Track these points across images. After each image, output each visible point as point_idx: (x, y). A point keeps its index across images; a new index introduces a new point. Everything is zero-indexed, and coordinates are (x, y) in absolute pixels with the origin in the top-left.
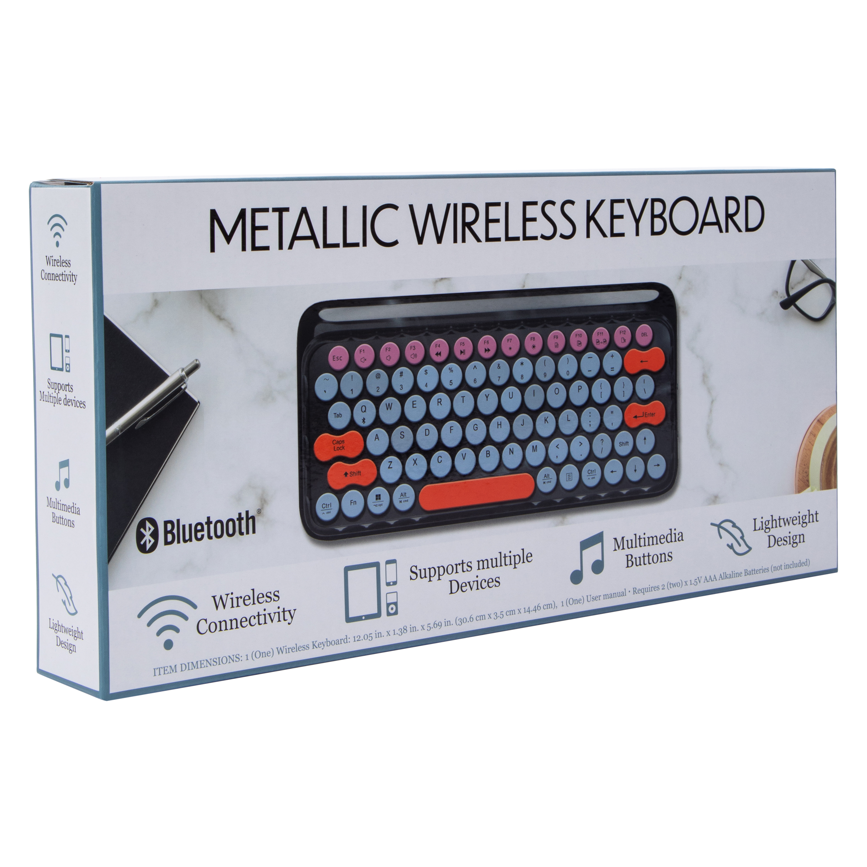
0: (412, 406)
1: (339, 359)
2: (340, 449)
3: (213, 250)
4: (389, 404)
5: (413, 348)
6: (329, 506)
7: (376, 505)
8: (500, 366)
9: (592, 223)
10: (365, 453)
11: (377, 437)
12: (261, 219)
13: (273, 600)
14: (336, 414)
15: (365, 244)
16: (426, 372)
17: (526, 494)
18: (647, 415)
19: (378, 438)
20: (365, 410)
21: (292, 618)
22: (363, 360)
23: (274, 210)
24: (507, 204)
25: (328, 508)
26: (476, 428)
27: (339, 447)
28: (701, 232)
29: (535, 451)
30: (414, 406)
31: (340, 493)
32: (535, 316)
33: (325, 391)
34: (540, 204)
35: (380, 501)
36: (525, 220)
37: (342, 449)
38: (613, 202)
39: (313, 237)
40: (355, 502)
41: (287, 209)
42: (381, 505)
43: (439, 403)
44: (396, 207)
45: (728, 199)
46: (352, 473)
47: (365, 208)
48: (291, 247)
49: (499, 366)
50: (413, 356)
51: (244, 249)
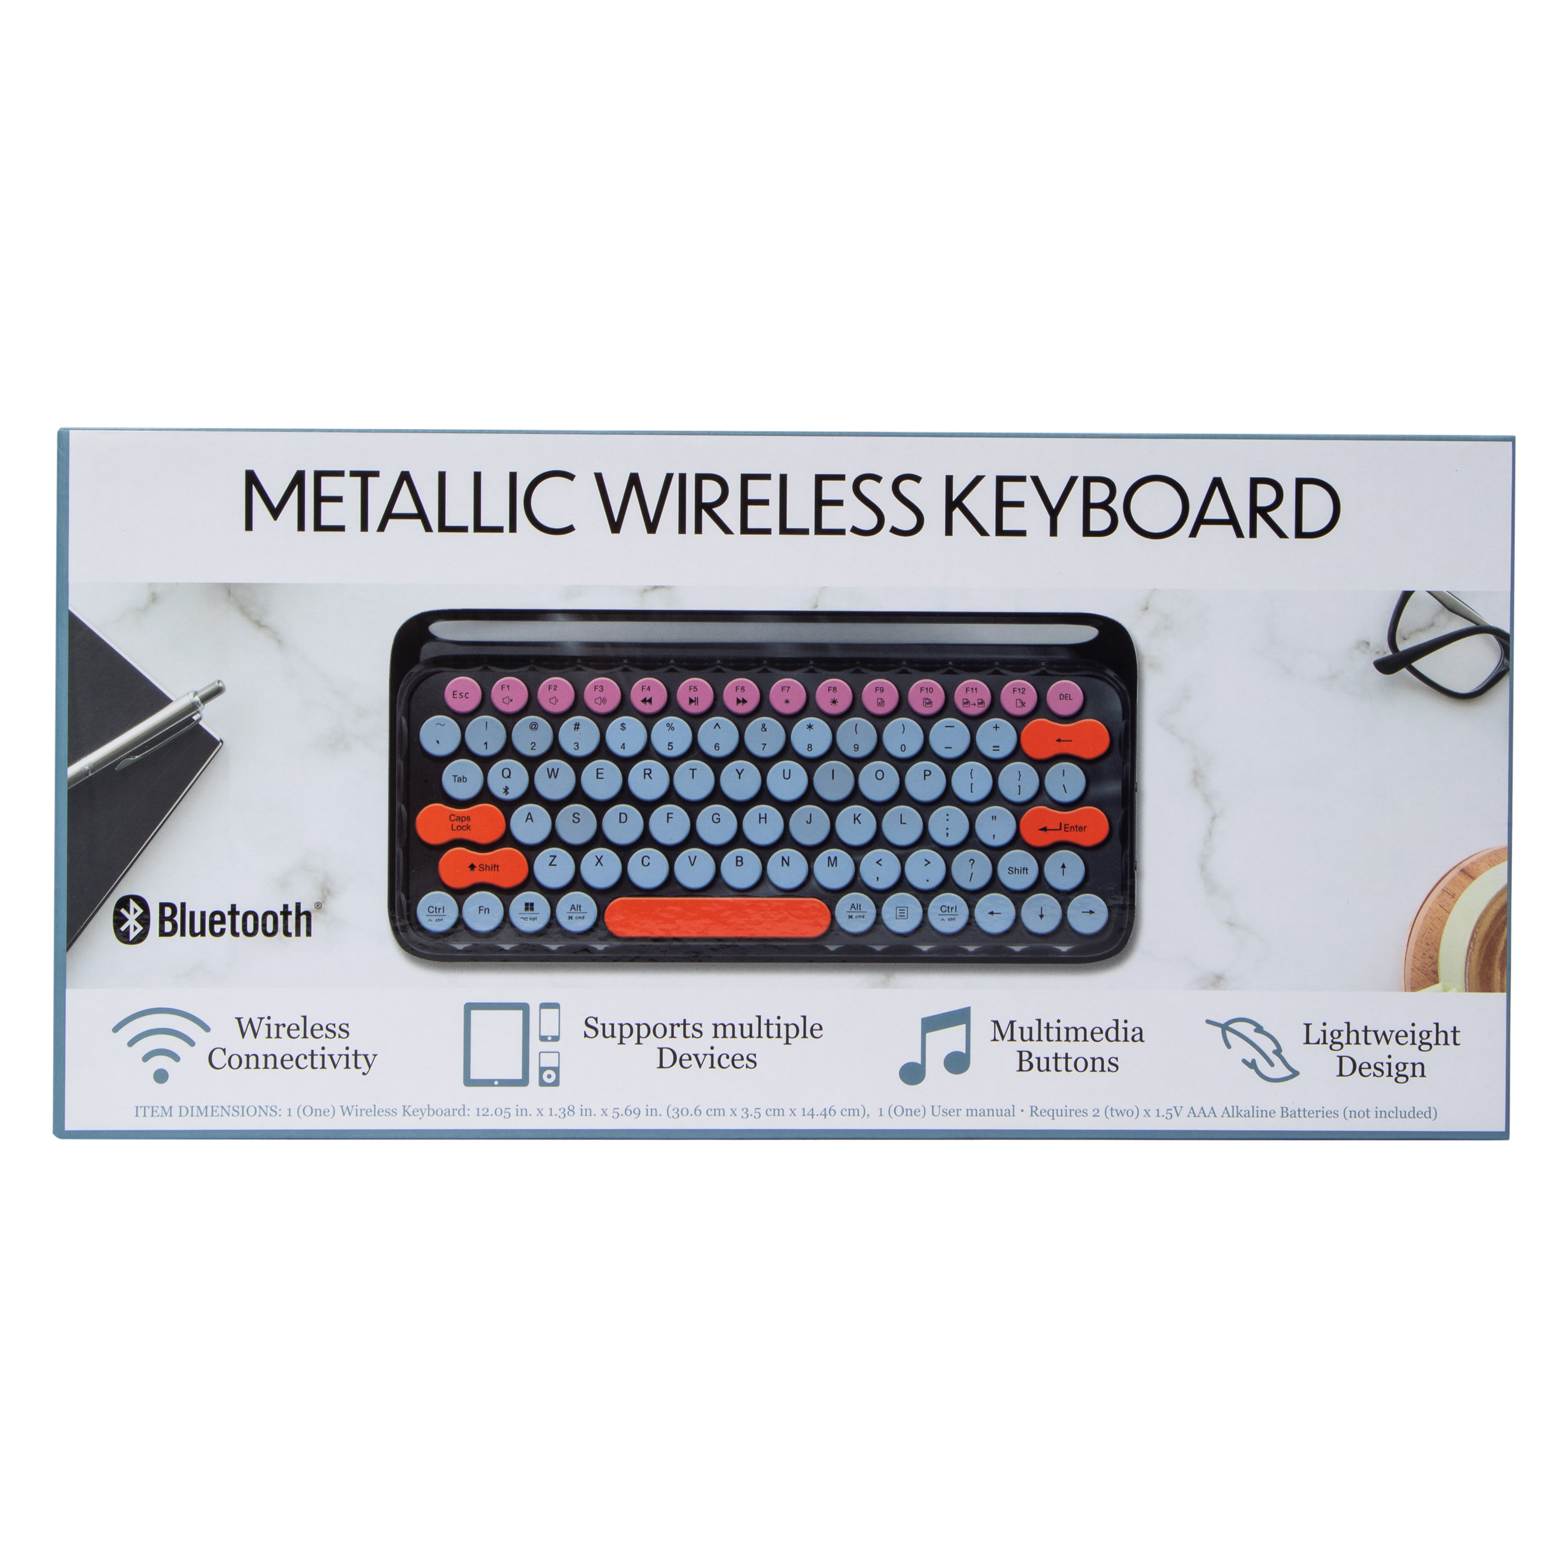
0: (596, 775)
1: (465, 696)
2: (462, 828)
3: (249, 527)
4: (553, 769)
5: (600, 689)
6: (440, 910)
7: (525, 919)
8: (765, 727)
9: (957, 513)
10: (508, 839)
11: (529, 817)
12: (329, 486)
13: (337, 1036)
14: (456, 778)
15: (513, 529)
16: (623, 727)
17: (813, 930)
18: (1068, 828)
19: (531, 819)
20: (508, 775)
21: (370, 1066)
22: (506, 701)
23: (354, 474)
24: (783, 478)
25: (438, 914)
26: (717, 819)
27: (462, 825)
28: (1194, 533)
29: (832, 865)
30: (600, 776)
31: (460, 894)
32: (837, 654)
33: (438, 742)
34: (850, 480)
35: (532, 912)
36: (820, 503)
37: (465, 830)
38: (1000, 480)
39: (421, 515)
40: (487, 910)
41: (376, 474)
42: (534, 919)
43: (647, 776)
44: (571, 477)
45: (1255, 482)
46: (483, 868)
47: (513, 476)
48: (382, 528)
49: (763, 727)
50: (598, 701)
51: (301, 527)
